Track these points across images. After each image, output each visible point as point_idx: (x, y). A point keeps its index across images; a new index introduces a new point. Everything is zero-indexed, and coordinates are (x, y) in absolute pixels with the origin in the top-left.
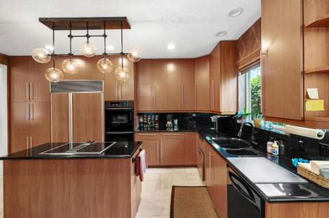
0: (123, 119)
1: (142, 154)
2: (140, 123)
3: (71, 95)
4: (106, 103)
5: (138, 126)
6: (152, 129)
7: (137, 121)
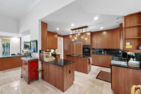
0: (87, 50)
1: (91, 59)
2: (93, 52)
3: (75, 44)
4: (83, 45)
5: (92, 53)
6: (97, 54)
7: (91, 51)
